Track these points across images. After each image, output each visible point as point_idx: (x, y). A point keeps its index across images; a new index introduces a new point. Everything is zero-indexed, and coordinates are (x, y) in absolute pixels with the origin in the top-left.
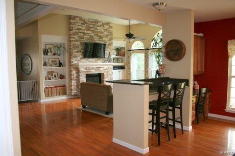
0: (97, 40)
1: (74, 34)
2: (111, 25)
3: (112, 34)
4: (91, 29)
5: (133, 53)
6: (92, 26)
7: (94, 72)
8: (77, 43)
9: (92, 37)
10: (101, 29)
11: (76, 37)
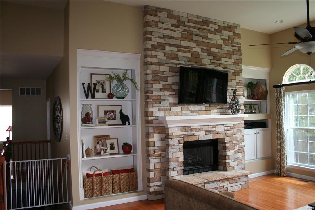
0: (207, 63)
1: (155, 48)
2: (237, 31)
3: (239, 51)
4: (195, 38)
5: (286, 91)
6: (196, 31)
7: (201, 136)
8: (162, 68)
9: (196, 57)
10: (217, 39)
11: (160, 55)
